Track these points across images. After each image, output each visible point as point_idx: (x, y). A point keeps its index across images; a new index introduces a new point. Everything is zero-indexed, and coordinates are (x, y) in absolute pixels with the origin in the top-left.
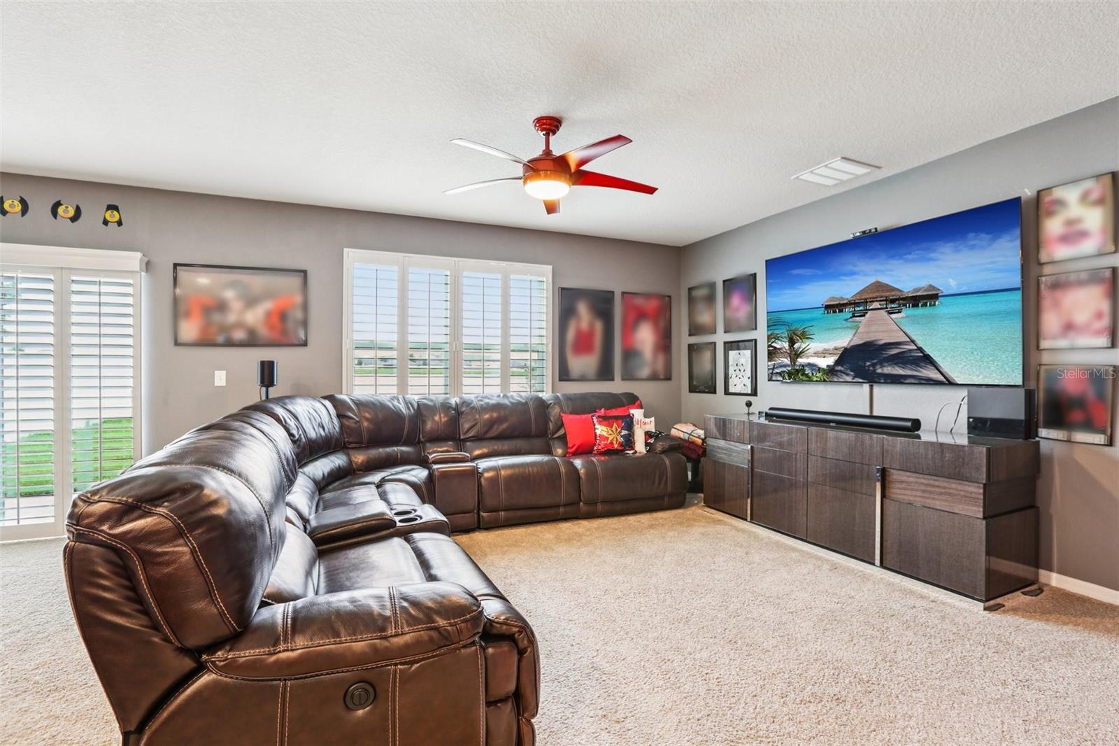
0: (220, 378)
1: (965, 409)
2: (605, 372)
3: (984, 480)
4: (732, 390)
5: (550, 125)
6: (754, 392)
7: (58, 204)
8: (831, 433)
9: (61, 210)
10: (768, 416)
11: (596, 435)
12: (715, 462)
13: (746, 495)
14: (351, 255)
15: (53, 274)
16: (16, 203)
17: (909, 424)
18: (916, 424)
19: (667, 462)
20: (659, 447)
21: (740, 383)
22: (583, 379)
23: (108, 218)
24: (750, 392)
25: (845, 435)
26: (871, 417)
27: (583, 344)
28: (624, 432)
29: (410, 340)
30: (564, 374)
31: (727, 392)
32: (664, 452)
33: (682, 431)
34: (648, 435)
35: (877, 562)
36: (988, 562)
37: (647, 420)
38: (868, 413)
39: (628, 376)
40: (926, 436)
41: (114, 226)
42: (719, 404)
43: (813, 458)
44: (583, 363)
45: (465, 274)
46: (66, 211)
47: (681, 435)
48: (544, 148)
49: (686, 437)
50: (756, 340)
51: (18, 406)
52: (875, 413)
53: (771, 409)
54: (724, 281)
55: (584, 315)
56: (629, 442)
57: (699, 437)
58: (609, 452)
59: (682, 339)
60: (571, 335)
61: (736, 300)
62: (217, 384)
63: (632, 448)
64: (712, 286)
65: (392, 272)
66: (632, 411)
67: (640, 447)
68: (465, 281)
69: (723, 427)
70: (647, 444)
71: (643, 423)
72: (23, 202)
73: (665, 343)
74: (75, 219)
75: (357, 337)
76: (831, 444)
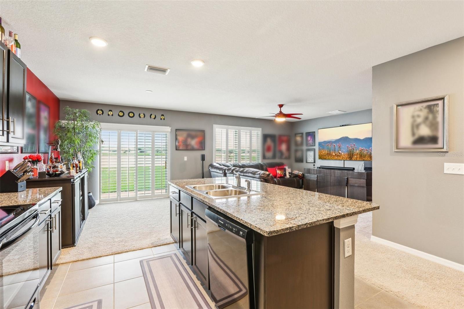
0: (186, 159)
1: (363, 166)
2: (274, 157)
3: (366, 179)
4: (308, 161)
5: (281, 106)
6: (315, 162)
7: (151, 115)
8: (336, 171)
9: (152, 116)
10: (319, 168)
11: (277, 173)
12: (307, 180)
13: (315, 188)
14: (215, 126)
16: (143, 115)
17: (352, 169)
18: (354, 169)
19: (295, 180)
20: (292, 176)
21: (310, 159)
22: (269, 159)
23: (162, 118)
24: (313, 162)
25: (339, 171)
26: (344, 167)
27: (269, 149)
28: (284, 172)
29: (229, 148)
30: (264, 157)
31: (307, 162)
32: (293, 177)
33: (296, 172)
34: (289, 173)
35: (346, 197)
36: (367, 197)
37: (289, 169)
38: (343, 167)
39: (281, 158)
40: (356, 171)
41: (163, 120)
42: (305, 166)
43: (332, 177)
44: (269, 154)
45: (241, 131)
46: (153, 116)
47: (296, 173)
49: (297, 174)
50: (315, 149)
52: (345, 167)
53: (321, 166)
54: (306, 133)
55: (269, 142)
56: (285, 175)
57: (300, 174)
58: (281, 177)
59: (293, 148)
60: (266, 147)
61: (309, 138)
62: (185, 160)
63: (286, 176)
64: (302, 134)
65: (224, 131)
66: (285, 167)
67: (288, 176)
68: (241, 133)
69: (309, 171)
70: (289, 175)
71: (288, 171)
72: (144, 114)
73: (289, 149)
74: (155, 118)
75: (217, 148)
76: (336, 174)
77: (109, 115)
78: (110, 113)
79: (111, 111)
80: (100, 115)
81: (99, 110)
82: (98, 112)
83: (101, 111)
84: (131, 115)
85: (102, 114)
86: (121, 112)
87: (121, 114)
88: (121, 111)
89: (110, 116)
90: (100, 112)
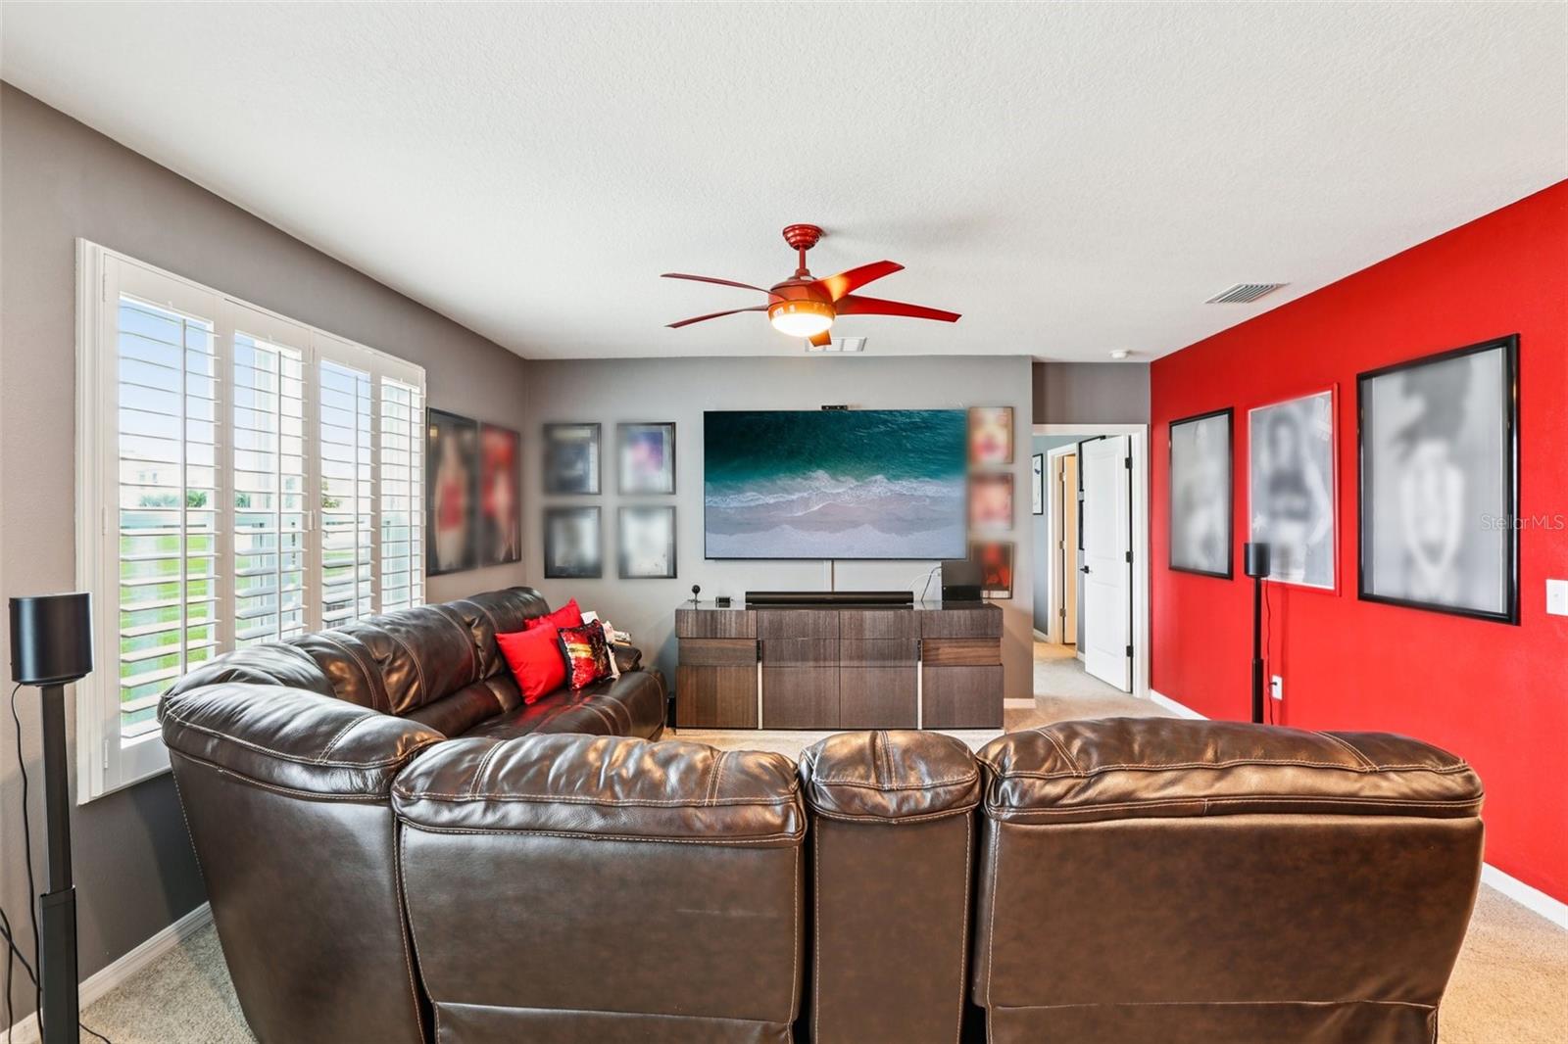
5: (805, 237)
22: (450, 570)
30: (433, 564)
48: (798, 267)
64: (594, 427)
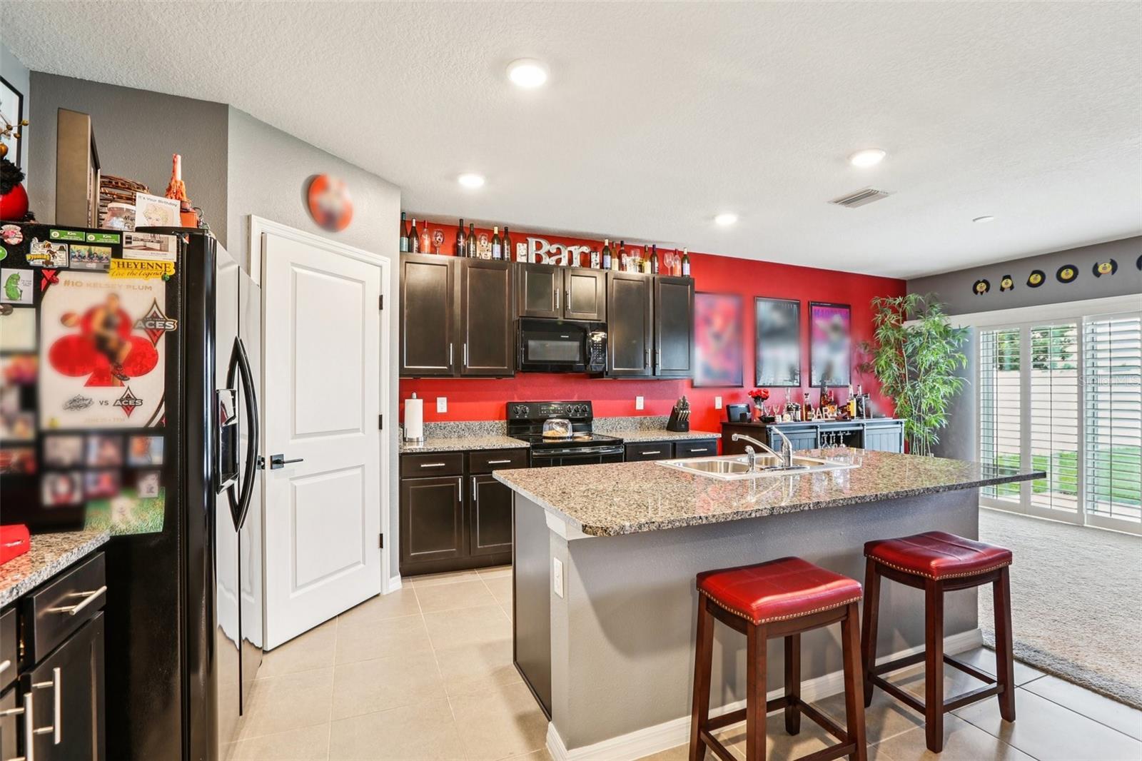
15: (1140, 317)
51: (1111, 432)
72: (1113, 262)
77: (1002, 289)
78: (1007, 284)
79: (1008, 277)
80: (982, 293)
81: (978, 282)
82: (978, 288)
83: (983, 284)
84: (1067, 274)
85: (987, 290)
86: (1034, 275)
87: (1036, 279)
88: (1034, 272)
89: (1005, 290)
90: (981, 287)
